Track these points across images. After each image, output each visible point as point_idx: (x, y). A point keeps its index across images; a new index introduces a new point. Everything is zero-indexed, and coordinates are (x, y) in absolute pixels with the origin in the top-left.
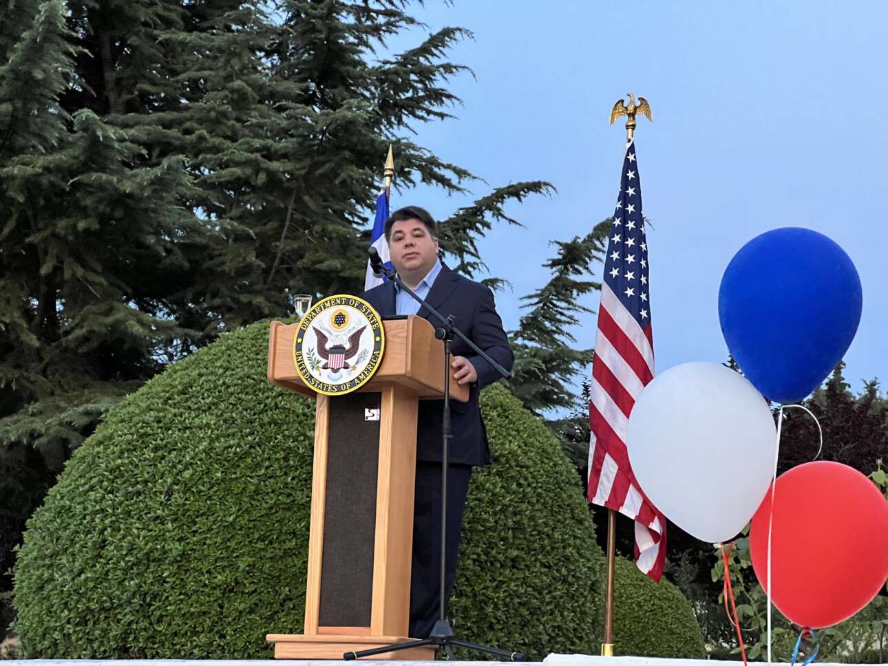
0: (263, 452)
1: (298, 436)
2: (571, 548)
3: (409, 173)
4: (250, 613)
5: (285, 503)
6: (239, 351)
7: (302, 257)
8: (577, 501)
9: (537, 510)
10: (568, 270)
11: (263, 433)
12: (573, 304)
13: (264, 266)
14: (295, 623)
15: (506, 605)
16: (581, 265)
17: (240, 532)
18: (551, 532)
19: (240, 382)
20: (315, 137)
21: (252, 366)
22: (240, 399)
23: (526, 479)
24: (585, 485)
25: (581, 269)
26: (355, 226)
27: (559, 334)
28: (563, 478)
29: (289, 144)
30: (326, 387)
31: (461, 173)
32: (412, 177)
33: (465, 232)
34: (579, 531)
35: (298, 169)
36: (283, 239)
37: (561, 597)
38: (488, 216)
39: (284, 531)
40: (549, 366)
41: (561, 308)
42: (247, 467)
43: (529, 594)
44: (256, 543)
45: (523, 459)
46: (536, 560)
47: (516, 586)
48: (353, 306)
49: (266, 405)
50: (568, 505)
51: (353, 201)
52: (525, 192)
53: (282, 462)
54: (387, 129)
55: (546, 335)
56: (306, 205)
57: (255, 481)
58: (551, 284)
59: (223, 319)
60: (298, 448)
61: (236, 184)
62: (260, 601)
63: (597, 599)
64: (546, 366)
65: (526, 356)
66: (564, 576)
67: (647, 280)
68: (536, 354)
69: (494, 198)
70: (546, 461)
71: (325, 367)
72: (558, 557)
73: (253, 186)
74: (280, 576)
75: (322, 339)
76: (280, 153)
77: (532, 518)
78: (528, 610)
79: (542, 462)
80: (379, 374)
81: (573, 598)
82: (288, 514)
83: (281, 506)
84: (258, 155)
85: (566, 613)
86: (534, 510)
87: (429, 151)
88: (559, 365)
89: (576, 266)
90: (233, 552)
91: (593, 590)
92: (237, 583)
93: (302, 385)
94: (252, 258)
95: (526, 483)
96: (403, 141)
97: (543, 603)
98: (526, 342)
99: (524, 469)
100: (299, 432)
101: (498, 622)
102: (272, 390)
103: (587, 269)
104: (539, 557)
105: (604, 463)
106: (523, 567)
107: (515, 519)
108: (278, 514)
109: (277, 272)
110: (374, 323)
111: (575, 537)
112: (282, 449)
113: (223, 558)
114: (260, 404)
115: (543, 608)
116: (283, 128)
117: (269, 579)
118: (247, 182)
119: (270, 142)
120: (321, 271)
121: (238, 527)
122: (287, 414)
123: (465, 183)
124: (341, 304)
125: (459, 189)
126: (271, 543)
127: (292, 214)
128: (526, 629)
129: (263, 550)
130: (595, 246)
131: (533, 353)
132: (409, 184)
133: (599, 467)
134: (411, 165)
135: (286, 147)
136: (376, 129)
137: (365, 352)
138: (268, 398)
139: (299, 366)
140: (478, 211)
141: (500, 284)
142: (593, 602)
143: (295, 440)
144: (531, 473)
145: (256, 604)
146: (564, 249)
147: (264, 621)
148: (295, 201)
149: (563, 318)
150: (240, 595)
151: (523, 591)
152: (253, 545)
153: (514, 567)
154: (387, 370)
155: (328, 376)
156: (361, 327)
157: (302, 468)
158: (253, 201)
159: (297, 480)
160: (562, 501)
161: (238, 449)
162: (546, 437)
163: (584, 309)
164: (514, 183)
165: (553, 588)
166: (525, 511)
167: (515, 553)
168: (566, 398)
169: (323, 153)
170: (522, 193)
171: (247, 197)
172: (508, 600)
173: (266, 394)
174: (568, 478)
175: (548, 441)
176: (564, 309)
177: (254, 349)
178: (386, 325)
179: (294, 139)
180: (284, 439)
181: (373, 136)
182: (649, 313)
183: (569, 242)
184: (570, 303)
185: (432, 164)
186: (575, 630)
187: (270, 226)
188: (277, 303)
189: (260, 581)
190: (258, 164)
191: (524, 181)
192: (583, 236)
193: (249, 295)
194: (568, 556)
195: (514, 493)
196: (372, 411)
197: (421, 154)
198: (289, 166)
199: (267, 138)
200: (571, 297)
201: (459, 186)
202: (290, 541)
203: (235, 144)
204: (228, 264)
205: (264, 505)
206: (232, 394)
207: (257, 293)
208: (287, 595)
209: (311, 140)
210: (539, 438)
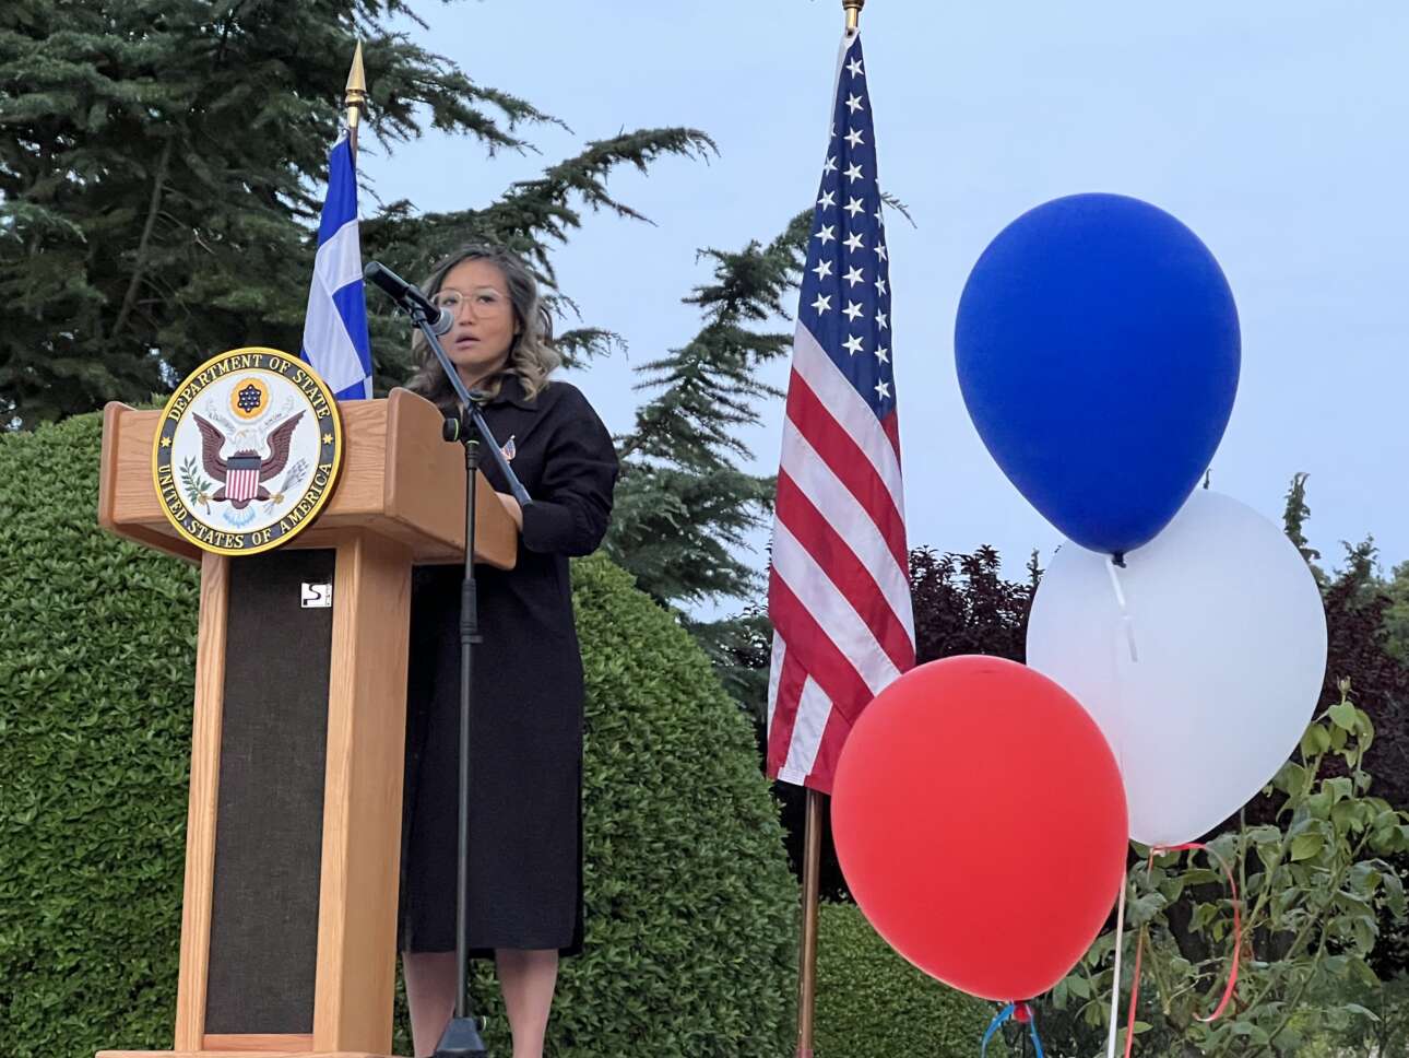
0: (96, 679)
1: (169, 646)
2: (733, 878)
3: (407, 108)
4: (67, 1012)
5: (140, 785)
6: (44, 471)
7: (184, 282)
8: (748, 781)
9: (663, 799)
10: (736, 310)
11: (96, 639)
12: (747, 381)
13: (105, 301)
14: (160, 1032)
15: (599, 993)
16: (763, 301)
17: (45, 846)
18: (692, 845)
19: (47, 533)
20: (210, 30)
21: (74, 502)
22: (46, 570)
23: (640, 734)
24: (763, 748)
25: (762, 307)
26: (297, 219)
27: (717, 442)
28: (718, 732)
29: (155, 45)
30: (221, 539)
31: (515, 108)
32: (413, 117)
33: (526, 232)
34: (751, 843)
35: (176, 99)
36: (143, 244)
37: (714, 977)
38: (575, 199)
39: (137, 843)
40: (696, 508)
41: (722, 389)
42: (62, 712)
43: (648, 972)
44: (79, 868)
45: (637, 696)
46: (661, 901)
47: (621, 954)
48: (277, 371)
49: (100, 583)
50: (728, 790)
51: (293, 166)
52: (653, 152)
53: (134, 700)
54: (365, 17)
55: (691, 445)
56: (192, 172)
57: (78, 739)
58: (701, 339)
59: (19, 413)
60: (169, 672)
61: (45, 128)
62: (88, 987)
63: (787, 982)
64: (689, 508)
65: (648, 487)
66: (719, 934)
67: (888, 321)
68: (669, 482)
69: (587, 162)
70: (682, 697)
71: (219, 498)
72: (704, 896)
73: (82, 133)
74: (130, 935)
75: (213, 438)
76: (136, 64)
77: (653, 815)
78: (644, 1003)
79: (675, 701)
80: (327, 512)
81: (737, 979)
82: (147, 807)
83: (132, 792)
84: (90, 68)
85: (723, 1010)
86: (656, 799)
87: (451, 63)
88: (716, 508)
89: (754, 302)
90: (31, 887)
91: (780, 964)
92: (39, 951)
93: (170, 534)
94: (79, 284)
95: (640, 743)
96: (397, 41)
97: (675, 989)
98: (650, 460)
99: (637, 715)
100: (171, 637)
101: (583, 1029)
102: (114, 549)
103: (776, 307)
104: (669, 894)
105: (803, 696)
106: (635, 916)
107: (617, 817)
108: (124, 808)
109: (132, 314)
110: (321, 405)
111: (743, 855)
112: (135, 673)
113: (10, 899)
114: (88, 579)
115: (675, 1001)
116: (142, 11)
117: (106, 943)
118: (67, 126)
119: (114, 40)
120: (223, 311)
121: (41, 837)
122: (145, 599)
123: (524, 129)
124: (252, 366)
125: (510, 142)
126: (110, 867)
127: (164, 193)
128: (638, 1043)
129: (93, 881)
130: (794, 260)
131: (662, 483)
132: (408, 132)
133: (791, 705)
134: (412, 91)
135: (149, 52)
136: (341, 18)
137: (300, 467)
138: (105, 567)
139: (165, 495)
140: (555, 188)
141: (599, 342)
142: (780, 987)
143: (163, 653)
144: (651, 722)
145: (80, 996)
146: (728, 266)
147: (95, 1029)
148: (171, 166)
149: (726, 410)
150: (46, 976)
151: (634, 965)
152: (74, 872)
153: (615, 915)
154: (349, 503)
155: (226, 517)
156: (293, 414)
157: (177, 712)
158: (80, 163)
159: (165, 736)
160: (715, 781)
161: (42, 674)
162: (683, 648)
163: (770, 391)
164: (630, 131)
165: (695, 959)
166: (639, 801)
167: (618, 887)
168: (733, 575)
169: (226, 65)
170: (646, 152)
171: (66, 157)
172: (603, 982)
173: (103, 559)
174: (728, 733)
175: (687, 657)
176: (728, 390)
177: (78, 466)
178: (344, 412)
179: (167, 35)
180: (139, 652)
181: (332, 30)
182: (891, 389)
183: (739, 252)
184: (739, 378)
185: (455, 89)
186: (740, 1043)
187: (117, 216)
188: (131, 377)
189: (87, 948)
190: (90, 87)
191: (650, 127)
192: (766, 241)
193: (72, 362)
194: (728, 894)
195: (617, 762)
196: (315, 587)
197: (433, 69)
198: (155, 90)
199: (110, 31)
200: (743, 367)
201: (510, 135)
202: (150, 863)
203: (41, 44)
204: (28, 296)
205: (98, 790)
206: (30, 559)
207: (90, 356)
208: (143, 975)
209: (203, 36)
210: (669, 651)
